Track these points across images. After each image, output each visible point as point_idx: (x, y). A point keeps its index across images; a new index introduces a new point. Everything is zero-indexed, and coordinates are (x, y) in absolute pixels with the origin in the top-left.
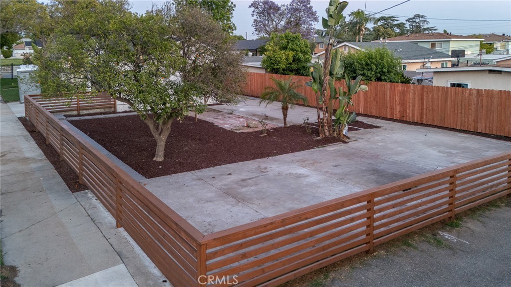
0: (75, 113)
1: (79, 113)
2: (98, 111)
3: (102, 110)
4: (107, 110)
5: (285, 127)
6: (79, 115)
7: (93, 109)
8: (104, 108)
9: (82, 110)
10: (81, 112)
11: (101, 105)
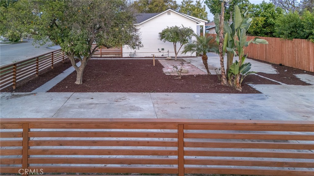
0: (99, 56)
1: (101, 56)
2: (112, 56)
3: (114, 56)
4: (117, 56)
5: (208, 75)
6: (101, 57)
7: (109, 54)
8: (116, 54)
9: (103, 54)
10: (103, 56)
11: (114, 52)
